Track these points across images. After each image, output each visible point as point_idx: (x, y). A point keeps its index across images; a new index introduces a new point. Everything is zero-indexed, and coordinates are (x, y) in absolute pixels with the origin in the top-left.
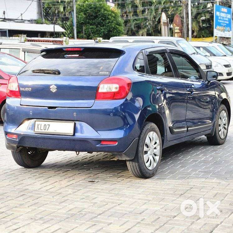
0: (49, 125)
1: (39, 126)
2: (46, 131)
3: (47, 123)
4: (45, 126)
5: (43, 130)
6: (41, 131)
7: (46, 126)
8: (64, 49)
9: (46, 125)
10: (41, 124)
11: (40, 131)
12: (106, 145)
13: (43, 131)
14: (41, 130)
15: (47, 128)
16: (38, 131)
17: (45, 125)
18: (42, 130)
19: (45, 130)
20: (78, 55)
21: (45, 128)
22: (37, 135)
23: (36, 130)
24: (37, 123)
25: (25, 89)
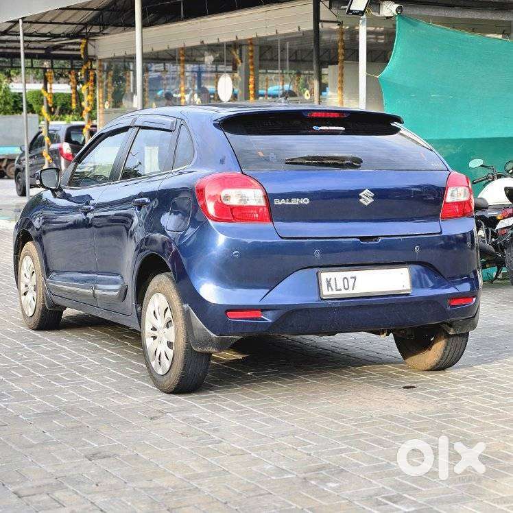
0: (355, 278)
1: (332, 283)
2: (350, 291)
3: (349, 274)
4: (346, 280)
5: (343, 289)
6: (339, 292)
7: (348, 280)
9: (346, 278)
10: (335, 279)
11: (335, 292)
13: (344, 292)
14: (337, 290)
15: (351, 285)
16: (330, 293)
18: (340, 290)
19: (348, 289)
21: (346, 287)
22: (331, 301)
23: (326, 292)
24: (325, 276)
25: (290, 201)
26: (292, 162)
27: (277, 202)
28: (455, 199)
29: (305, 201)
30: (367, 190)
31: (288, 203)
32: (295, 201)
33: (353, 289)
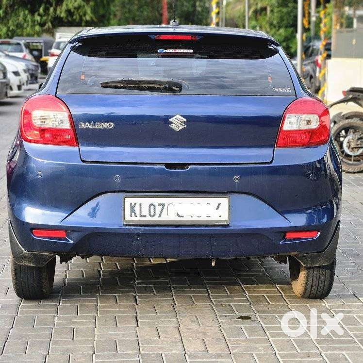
0: (163, 205)
1: (137, 209)
2: (156, 218)
3: (156, 201)
4: (152, 207)
5: (148, 215)
6: (143, 219)
7: (155, 207)
8: (151, 36)
10: (140, 205)
11: (139, 218)
12: (298, 239)
13: (148, 218)
14: (141, 216)
15: (158, 212)
16: (133, 218)
17: (151, 205)
18: (145, 216)
19: (154, 215)
20: (191, 51)
21: (152, 213)
22: (132, 227)
23: (129, 217)
24: (129, 201)
25: (94, 125)
26: (106, 85)
27: (82, 125)
28: (294, 127)
29: (110, 125)
30: (178, 116)
31: (92, 127)
32: (99, 126)
33: (159, 217)
